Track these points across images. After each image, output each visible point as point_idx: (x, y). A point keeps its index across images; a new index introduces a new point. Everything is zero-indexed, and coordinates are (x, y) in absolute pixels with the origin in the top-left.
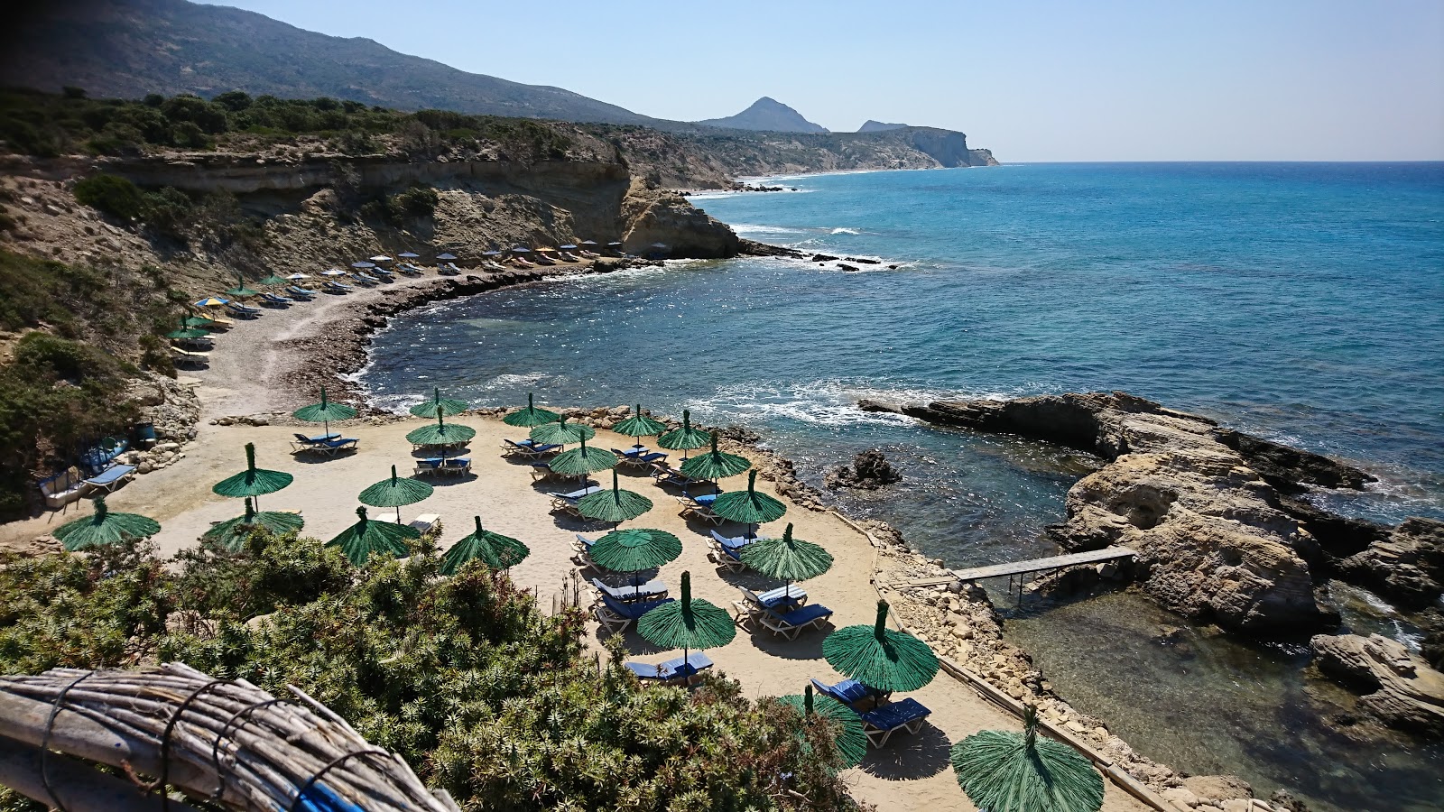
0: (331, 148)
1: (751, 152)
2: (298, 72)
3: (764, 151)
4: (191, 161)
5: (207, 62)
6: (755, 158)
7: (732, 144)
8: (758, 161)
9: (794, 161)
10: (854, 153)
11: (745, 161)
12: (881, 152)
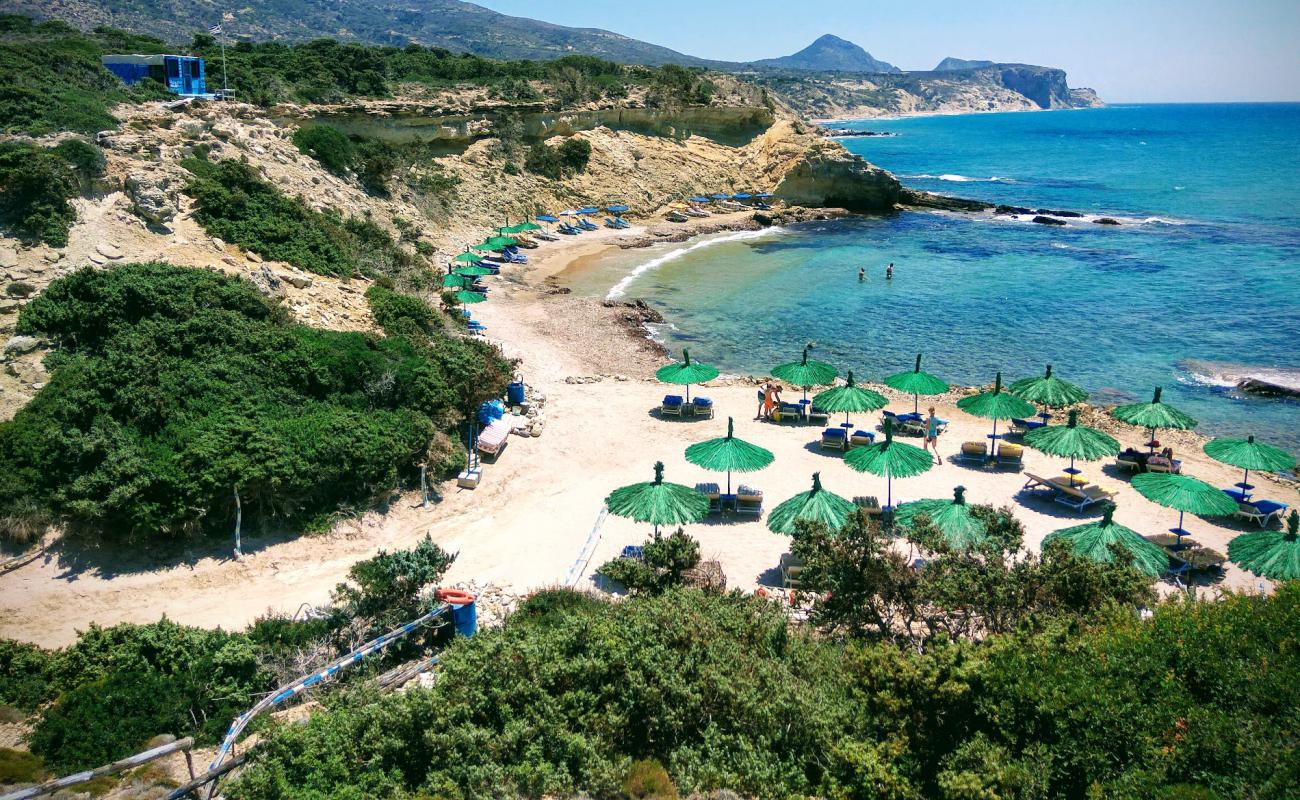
0: (492, 95)
1: (820, 94)
2: (338, 18)
3: (832, 93)
4: (385, 110)
5: (248, 9)
6: (824, 100)
7: (797, 87)
8: (829, 103)
9: (866, 102)
10: (935, 94)
11: (814, 104)
12: (966, 92)
